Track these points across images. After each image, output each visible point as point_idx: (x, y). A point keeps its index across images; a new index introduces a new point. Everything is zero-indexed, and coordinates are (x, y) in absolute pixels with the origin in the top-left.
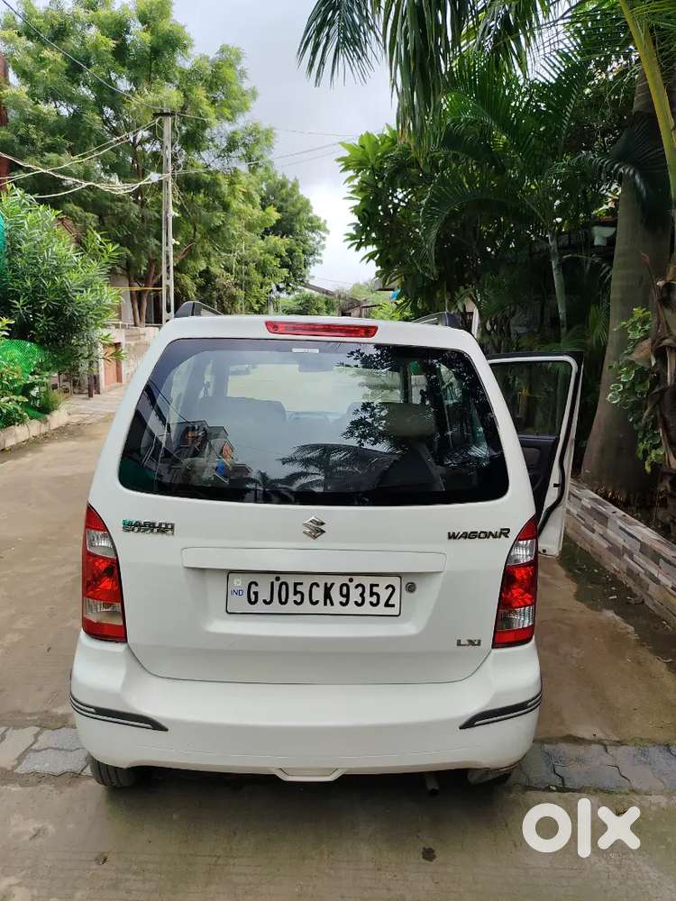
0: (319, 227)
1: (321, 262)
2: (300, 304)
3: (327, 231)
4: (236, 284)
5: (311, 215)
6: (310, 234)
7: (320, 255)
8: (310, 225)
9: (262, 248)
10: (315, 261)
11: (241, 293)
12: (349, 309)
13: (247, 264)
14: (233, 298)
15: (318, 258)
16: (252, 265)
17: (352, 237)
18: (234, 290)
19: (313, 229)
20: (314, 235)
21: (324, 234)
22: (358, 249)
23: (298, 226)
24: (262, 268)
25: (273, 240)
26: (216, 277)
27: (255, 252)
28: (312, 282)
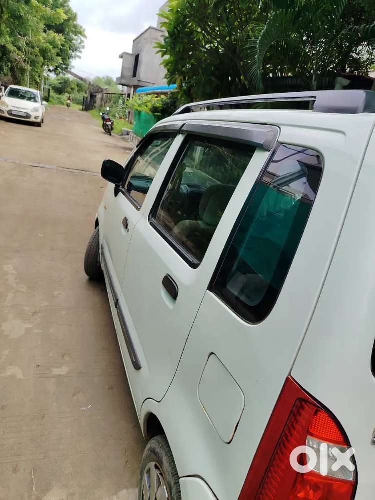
0: (80, 33)
1: (80, 57)
2: (60, 83)
3: (85, 36)
4: (25, 61)
5: (75, 23)
6: (74, 36)
7: (81, 52)
8: (74, 30)
9: (45, 39)
10: (76, 56)
11: (29, 68)
12: (95, 93)
13: (33, 48)
14: (23, 71)
15: (78, 54)
16: (37, 50)
17: (162, 47)
18: (24, 65)
19: (76, 33)
20: (76, 38)
21: (83, 39)
22: (163, 56)
23: (67, 30)
24: (44, 52)
25: (52, 34)
26: (10, 52)
27: (39, 40)
28: (73, 71)
